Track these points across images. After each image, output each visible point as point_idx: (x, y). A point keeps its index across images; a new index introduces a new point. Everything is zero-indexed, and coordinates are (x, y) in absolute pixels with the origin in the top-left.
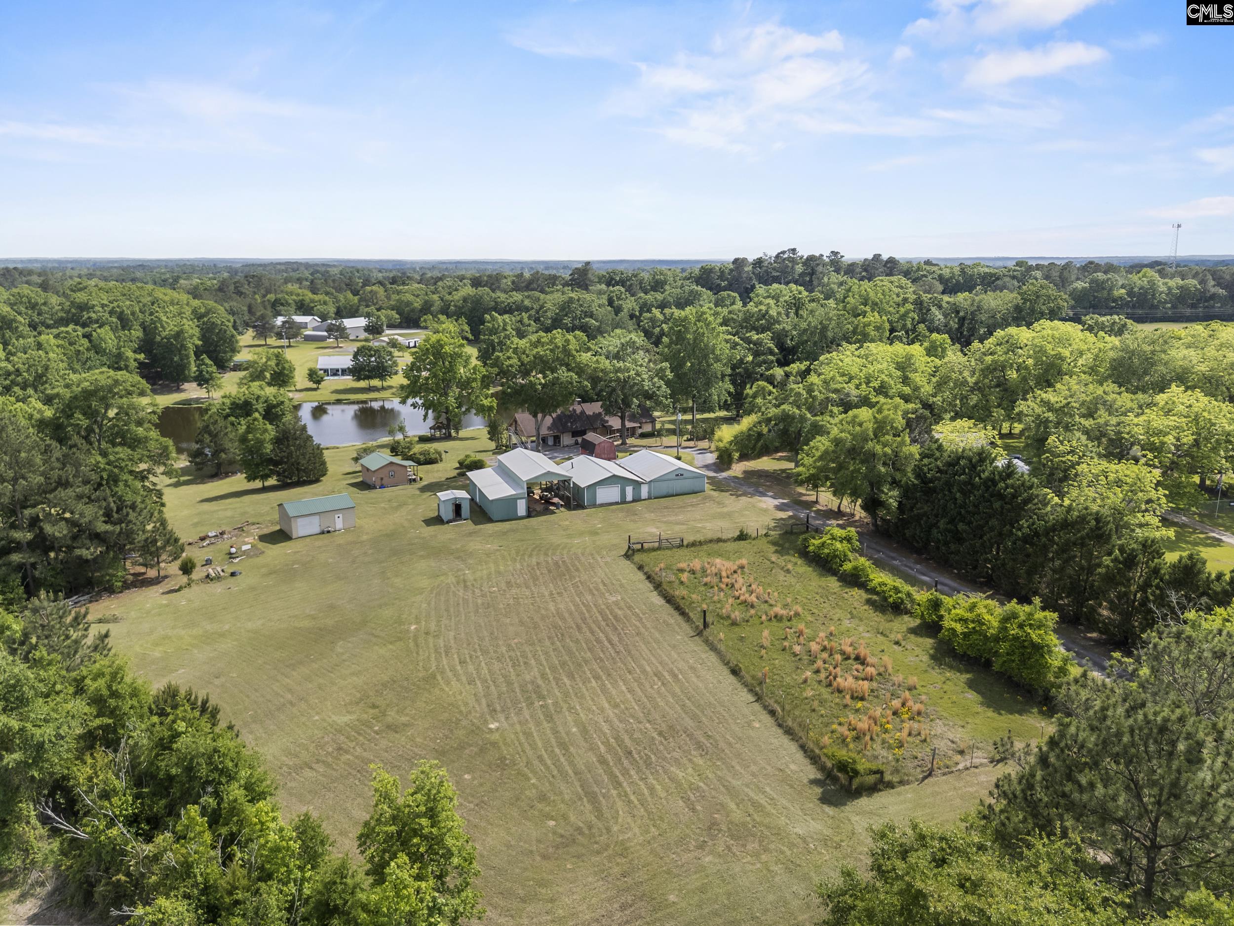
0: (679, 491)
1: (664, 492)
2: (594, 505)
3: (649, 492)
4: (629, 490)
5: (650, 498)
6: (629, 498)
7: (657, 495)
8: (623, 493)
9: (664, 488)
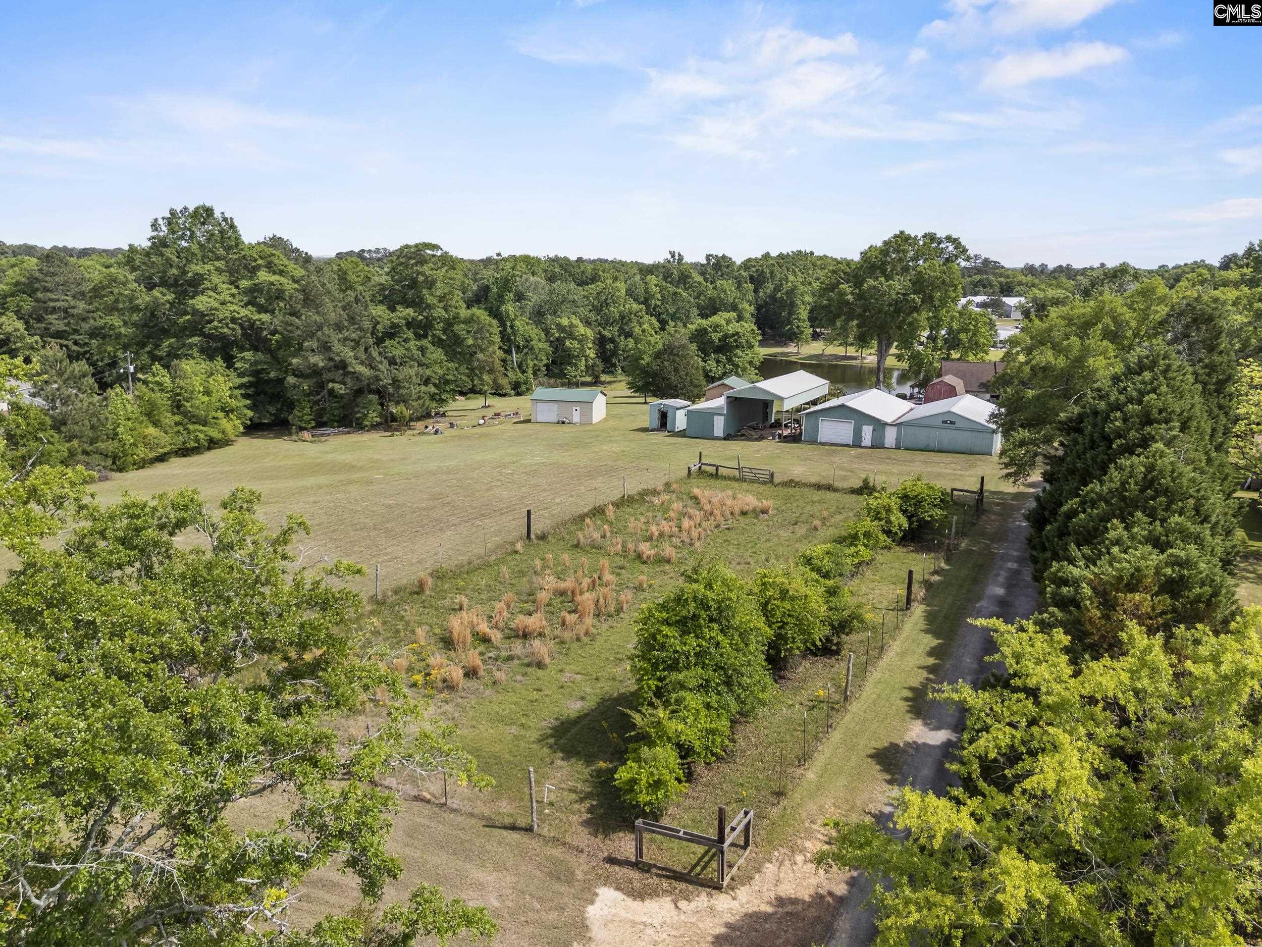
0: (945, 445)
1: (922, 442)
2: (814, 441)
3: (898, 440)
4: (867, 432)
5: (898, 447)
6: (867, 440)
7: (909, 445)
8: (858, 434)
9: (922, 437)
